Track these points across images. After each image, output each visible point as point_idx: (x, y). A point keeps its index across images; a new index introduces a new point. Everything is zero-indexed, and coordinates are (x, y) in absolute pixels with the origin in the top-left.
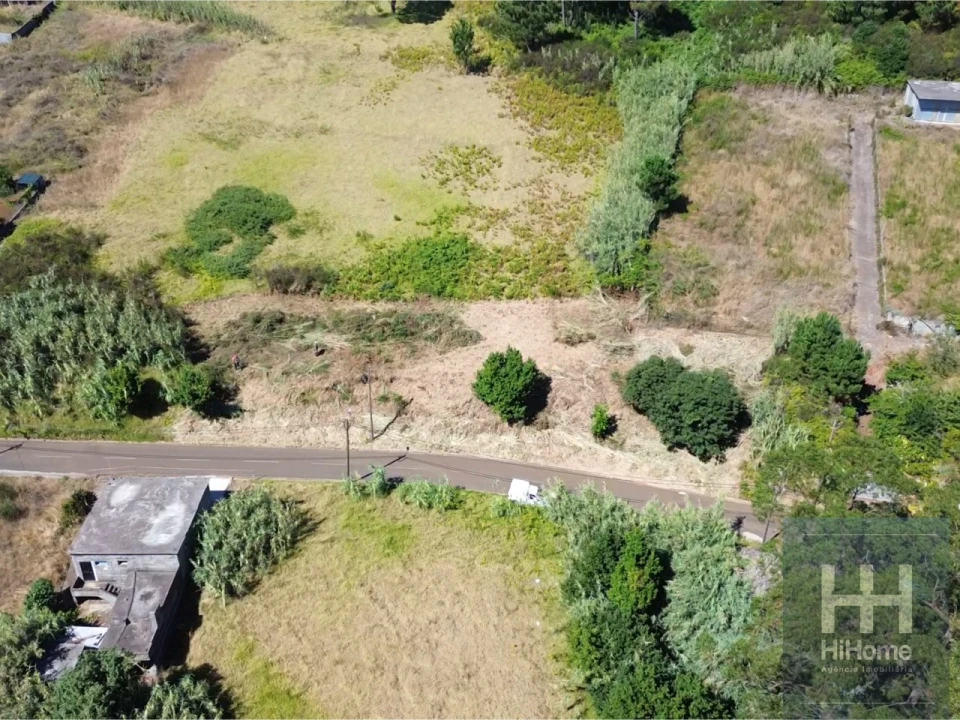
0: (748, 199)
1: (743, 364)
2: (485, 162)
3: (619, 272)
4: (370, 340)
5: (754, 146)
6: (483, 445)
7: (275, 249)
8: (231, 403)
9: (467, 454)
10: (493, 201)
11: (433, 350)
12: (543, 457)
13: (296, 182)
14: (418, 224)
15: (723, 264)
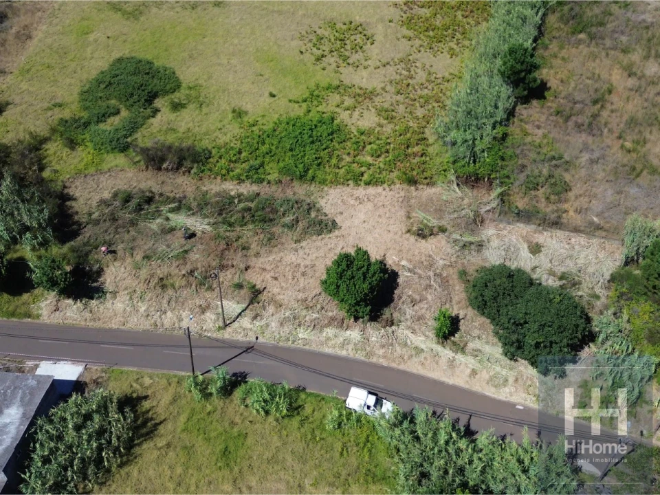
0: (605, 87)
1: (591, 270)
2: (359, 39)
3: (474, 162)
4: (230, 225)
5: (614, 31)
6: (328, 339)
7: (156, 122)
8: (95, 284)
9: (314, 347)
10: (362, 79)
11: (289, 238)
12: (384, 357)
13: (186, 55)
14: (290, 101)
15: (577, 158)
